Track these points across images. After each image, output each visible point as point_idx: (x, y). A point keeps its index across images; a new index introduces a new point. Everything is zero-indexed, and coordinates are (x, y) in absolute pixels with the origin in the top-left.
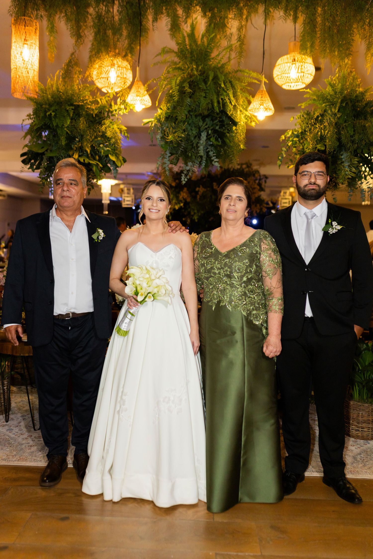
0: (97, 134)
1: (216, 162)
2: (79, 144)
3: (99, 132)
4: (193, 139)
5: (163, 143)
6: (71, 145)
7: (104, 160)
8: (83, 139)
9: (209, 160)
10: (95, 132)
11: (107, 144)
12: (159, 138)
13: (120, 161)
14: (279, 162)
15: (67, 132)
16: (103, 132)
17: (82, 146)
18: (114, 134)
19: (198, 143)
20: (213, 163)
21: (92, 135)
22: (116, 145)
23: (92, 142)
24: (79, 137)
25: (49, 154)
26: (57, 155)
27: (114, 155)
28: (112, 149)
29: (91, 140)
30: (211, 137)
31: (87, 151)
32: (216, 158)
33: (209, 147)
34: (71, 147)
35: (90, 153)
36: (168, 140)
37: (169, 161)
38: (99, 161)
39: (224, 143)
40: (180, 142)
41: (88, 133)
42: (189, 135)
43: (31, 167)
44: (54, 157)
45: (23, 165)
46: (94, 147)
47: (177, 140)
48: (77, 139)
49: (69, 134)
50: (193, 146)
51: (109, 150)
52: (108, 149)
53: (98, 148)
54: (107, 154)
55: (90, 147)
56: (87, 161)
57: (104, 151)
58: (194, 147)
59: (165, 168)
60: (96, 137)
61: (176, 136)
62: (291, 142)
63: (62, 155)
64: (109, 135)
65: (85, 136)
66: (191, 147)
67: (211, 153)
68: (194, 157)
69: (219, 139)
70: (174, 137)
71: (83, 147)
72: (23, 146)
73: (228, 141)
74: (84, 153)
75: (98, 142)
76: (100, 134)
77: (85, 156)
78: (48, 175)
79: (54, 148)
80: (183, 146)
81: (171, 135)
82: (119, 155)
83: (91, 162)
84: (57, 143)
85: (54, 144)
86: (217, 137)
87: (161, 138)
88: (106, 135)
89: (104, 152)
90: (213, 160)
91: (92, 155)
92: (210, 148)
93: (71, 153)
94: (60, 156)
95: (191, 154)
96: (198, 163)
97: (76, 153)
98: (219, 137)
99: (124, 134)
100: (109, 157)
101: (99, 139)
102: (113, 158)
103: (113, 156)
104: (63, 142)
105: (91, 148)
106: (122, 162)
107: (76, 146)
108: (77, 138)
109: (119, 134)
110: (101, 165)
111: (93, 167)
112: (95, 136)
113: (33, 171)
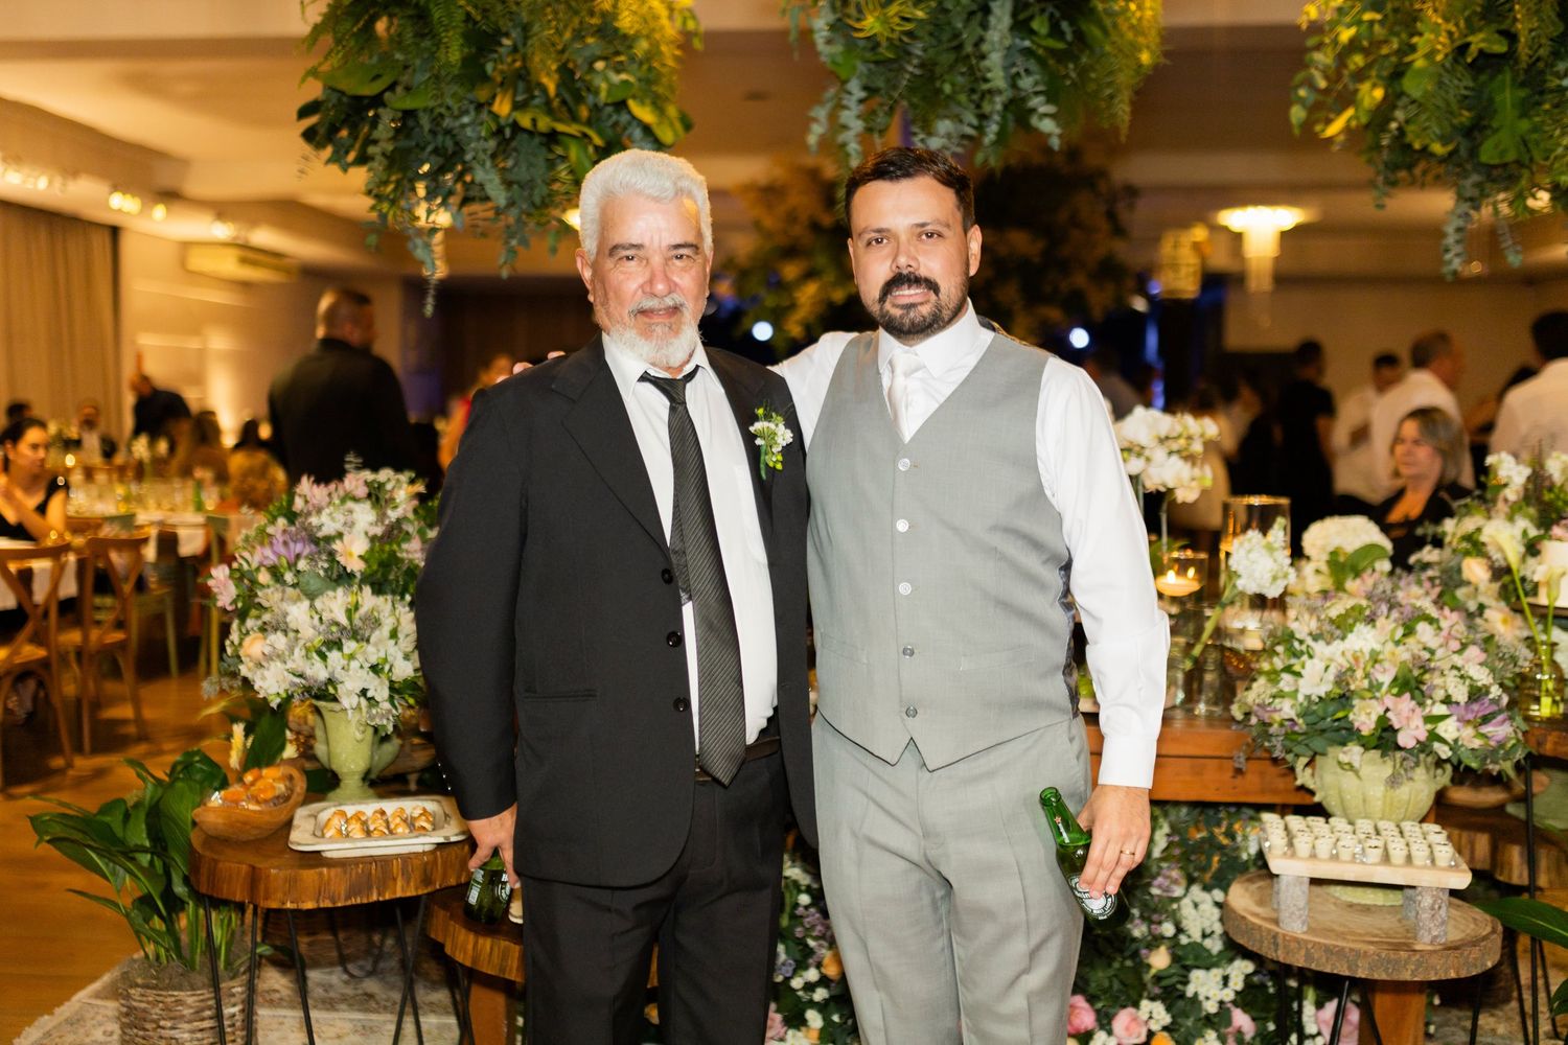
0: (581, 23)
1: (1046, 115)
2: (514, 61)
3: (592, 13)
4: (960, 25)
5: (838, 48)
6: (482, 67)
7: (610, 123)
8: (530, 42)
9: (1018, 111)
10: (576, 13)
11: (622, 58)
12: (821, 30)
13: (672, 125)
14: (1297, 114)
15: (468, 14)
16: (604, 15)
17: (524, 67)
18: (646, 22)
19: (981, 40)
20: (1034, 121)
21: (565, 27)
22: (655, 65)
23: (563, 51)
24: (514, 35)
25: (400, 101)
26: (431, 104)
27: (648, 101)
28: (640, 80)
29: (559, 47)
30: (1031, 18)
31: (544, 90)
32: (1048, 101)
33: (1020, 60)
34: (484, 72)
35: (558, 95)
36: (861, 35)
37: (859, 117)
38: (589, 123)
39: (1080, 36)
40: (905, 39)
41: (550, 17)
42: (946, 11)
43: (336, 159)
44: (421, 114)
45: (307, 148)
46: (572, 73)
47: (893, 30)
48: (506, 42)
49: (476, 23)
50: (964, 53)
51: (625, 82)
52: (624, 76)
53: (588, 77)
54: (619, 96)
55: (556, 71)
56: (544, 123)
57: (611, 86)
58: (968, 57)
59: (844, 145)
60: (579, 35)
61: (896, 14)
62: (1349, 26)
63: (449, 101)
64: (628, 25)
65: (536, 28)
66: (952, 57)
67: (1026, 83)
68: (963, 98)
69: (1065, 25)
70: (885, 21)
71: (528, 73)
72: (303, 72)
73: (1096, 32)
74: (533, 97)
75: (587, 53)
76: (595, 21)
77: (537, 107)
78: (398, 183)
79: (421, 77)
80: (918, 57)
81: (871, 12)
82: (667, 99)
83: (560, 127)
84: (433, 56)
85: (418, 62)
86: (1057, 14)
87: (832, 27)
88: (616, 24)
89: (609, 92)
90: (1033, 110)
91: (564, 102)
92: (1021, 63)
93: (482, 94)
94: (440, 106)
95: (953, 85)
96: (975, 122)
97: (505, 92)
98: (1064, 17)
99: (684, 23)
100: (629, 112)
101: (590, 40)
102: (645, 113)
103: (642, 103)
104: (454, 53)
105: (561, 78)
106: (679, 126)
107: (500, 67)
108: (507, 35)
109: (665, 21)
110: (598, 141)
111: (566, 148)
112: (574, 30)
113: (345, 169)
